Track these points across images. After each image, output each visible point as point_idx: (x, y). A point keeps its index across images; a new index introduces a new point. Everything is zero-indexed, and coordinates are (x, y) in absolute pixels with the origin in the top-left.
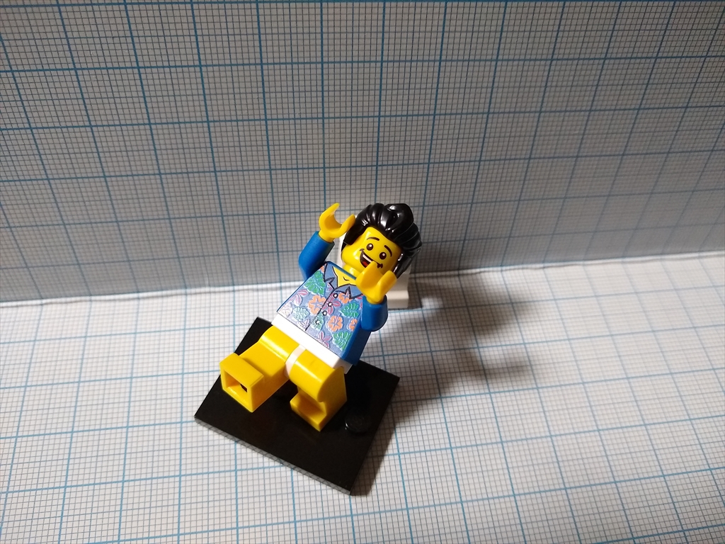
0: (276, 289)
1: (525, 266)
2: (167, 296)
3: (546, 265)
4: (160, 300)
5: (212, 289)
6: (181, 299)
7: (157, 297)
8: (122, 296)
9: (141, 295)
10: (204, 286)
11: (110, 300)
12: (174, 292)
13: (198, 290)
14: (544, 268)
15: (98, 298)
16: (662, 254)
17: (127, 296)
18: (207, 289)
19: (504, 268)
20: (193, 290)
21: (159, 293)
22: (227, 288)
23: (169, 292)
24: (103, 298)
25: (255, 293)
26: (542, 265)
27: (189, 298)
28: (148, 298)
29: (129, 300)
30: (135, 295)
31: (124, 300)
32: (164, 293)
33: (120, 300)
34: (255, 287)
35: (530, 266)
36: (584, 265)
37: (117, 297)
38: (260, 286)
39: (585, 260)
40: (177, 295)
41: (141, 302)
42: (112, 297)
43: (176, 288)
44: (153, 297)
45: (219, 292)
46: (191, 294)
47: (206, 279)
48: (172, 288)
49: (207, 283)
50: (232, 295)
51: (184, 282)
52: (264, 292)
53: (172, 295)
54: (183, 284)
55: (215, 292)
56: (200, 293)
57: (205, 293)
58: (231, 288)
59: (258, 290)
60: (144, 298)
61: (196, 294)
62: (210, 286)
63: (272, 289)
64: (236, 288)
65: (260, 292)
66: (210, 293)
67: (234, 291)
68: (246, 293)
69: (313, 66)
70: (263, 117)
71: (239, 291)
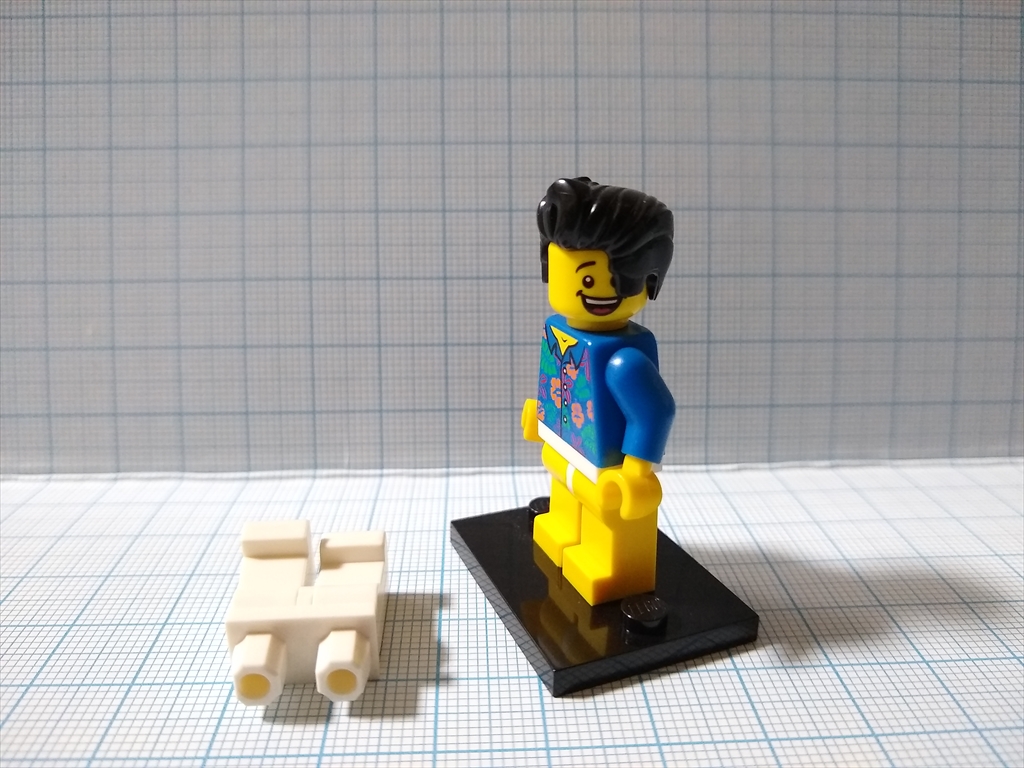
0: (441, 475)
1: (804, 463)
2: (288, 478)
3: (836, 462)
4: (276, 482)
5: (352, 472)
6: (305, 483)
7: (274, 478)
8: (225, 475)
9: (252, 474)
10: (341, 466)
11: (208, 479)
12: (298, 472)
13: (332, 472)
14: (835, 466)
15: (193, 475)
17: (232, 475)
19: (774, 465)
20: (325, 472)
21: (278, 473)
22: (372, 472)
23: (292, 473)
24: (200, 475)
25: (411, 480)
26: (830, 463)
27: (318, 481)
28: (260, 479)
29: (234, 479)
30: (244, 474)
31: (228, 480)
32: (285, 473)
33: (221, 480)
34: (412, 471)
35: (810, 463)
37: (219, 475)
38: (419, 471)
39: (891, 458)
40: (301, 477)
41: (250, 483)
42: (212, 475)
43: (302, 467)
44: (268, 478)
45: (361, 476)
46: (321, 477)
47: (346, 454)
48: (296, 467)
49: (346, 461)
50: (377, 480)
51: (315, 458)
52: (424, 480)
53: (294, 477)
54: (312, 461)
55: (355, 476)
56: (334, 476)
57: (341, 476)
58: (378, 472)
59: (415, 476)
60: (255, 479)
61: (328, 477)
62: (349, 467)
63: (435, 476)
64: (385, 471)
65: (418, 480)
66: (348, 476)
67: (381, 476)
68: (398, 479)
69: (500, 146)
70: (440, 208)
71: (389, 475)
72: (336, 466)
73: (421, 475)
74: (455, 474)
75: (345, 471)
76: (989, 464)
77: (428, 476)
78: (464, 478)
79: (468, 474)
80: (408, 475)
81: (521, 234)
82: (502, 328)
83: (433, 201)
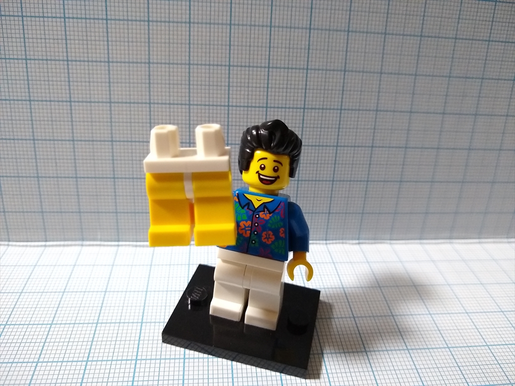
1: (344, 241)
2: (68, 245)
3: (361, 241)
4: (62, 248)
5: (103, 243)
6: (78, 249)
7: (60, 246)
8: (33, 244)
9: (48, 243)
10: (97, 240)
11: (23, 246)
12: (73, 243)
13: (92, 243)
14: (359, 243)
15: (14, 243)
16: (451, 238)
17: (36, 243)
18: (98, 243)
19: (328, 242)
20: (88, 243)
21: (62, 243)
22: (113, 243)
23: (70, 243)
24: (18, 243)
26: (357, 241)
27: (84, 248)
28: (53, 246)
29: (38, 246)
30: (43, 243)
31: (34, 246)
32: (66, 243)
33: (31, 246)
34: (135, 243)
35: (348, 241)
36: (391, 244)
37: (29, 243)
38: (138, 243)
39: (391, 240)
40: (75, 245)
41: (47, 248)
42: (25, 243)
43: (76, 240)
44: (56, 246)
45: (108, 245)
46: (86, 245)
48: (72, 240)
49: (99, 237)
50: (116, 248)
51: (82, 235)
52: (142, 249)
53: (71, 245)
54: (81, 237)
55: (104, 245)
56: (93, 245)
57: (97, 245)
58: (116, 243)
59: (136, 246)
60: (49, 246)
61: (90, 245)
62: (101, 240)
64: (121, 243)
65: (138, 248)
66: (100, 245)
67: (119, 245)
68: (127, 248)
69: (183, 66)
70: (148, 101)
71: (122, 245)
72: (94, 240)
73: (140, 246)
76: (441, 243)
80: (133, 246)
83: (144, 97)
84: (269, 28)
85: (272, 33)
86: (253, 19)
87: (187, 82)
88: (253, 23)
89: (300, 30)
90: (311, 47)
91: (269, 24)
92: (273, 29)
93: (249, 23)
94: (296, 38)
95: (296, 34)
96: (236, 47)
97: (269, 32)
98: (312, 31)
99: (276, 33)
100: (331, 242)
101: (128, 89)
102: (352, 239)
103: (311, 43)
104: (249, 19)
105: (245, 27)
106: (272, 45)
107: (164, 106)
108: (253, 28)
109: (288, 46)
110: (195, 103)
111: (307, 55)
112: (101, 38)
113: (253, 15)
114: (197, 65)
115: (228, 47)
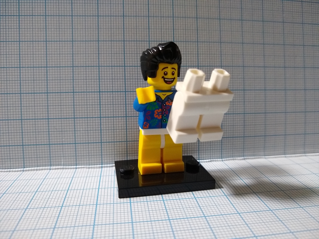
0: (99, 168)
1: (234, 158)
2: (40, 170)
3: (245, 157)
4: (35, 172)
6: (47, 172)
7: (34, 170)
9: (25, 169)
10: (61, 165)
11: (7, 171)
12: (43, 168)
13: (57, 167)
15: (1, 170)
17: (17, 170)
19: (223, 159)
20: (54, 167)
22: (72, 167)
23: (41, 168)
25: (88, 169)
26: (243, 158)
27: (51, 171)
28: (29, 170)
30: (22, 169)
31: (15, 171)
32: (38, 168)
33: (13, 171)
34: (88, 166)
35: (237, 158)
36: (265, 158)
37: (11, 170)
39: (265, 156)
40: (45, 169)
41: (24, 172)
42: (9, 170)
43: (45, 166)
44: (31, 170)
45: (68, 168)
46: (53, 169)
47: (62, 160)
48: (43, 166)
49: (62, 163)
50: (74, 170)
52: (93, 169)
53: (42, 170)
54: (49, 163)
55: (66, 168)
56: (58, 169)
57: (61, 169)
58: (75, 167)
59: (89, 168)
60: (26, 171)
61: (55, 169)
62: (63, 165)
63: (97, 168)
64: (78, 167)
66: (63, 168)
67: (76, 168)
68: (82, 169)
69: (120, 42)
70: (98, 65)
71: (79, 168)
72: (58, 165)
73: (92, 168)
74: (105, 167)
75: (62, 167)
76: (298, 156)
77: (94, 168)
78: (108, 168)
79: (110, 167)
80: (86, 168)
81: (129, 75)
82: (122, 110)
83: (95, 63)
84: (172, 18)
85: (174, 21)
86: (162, 13)
87: (123, 52)
88: (162, 15)
89: (191, 19)
90: (199, 29)
91: (172, 16)
92: (174, 18)
93: (160, 15)
94: (189, 24)
95: (189, 21)
96: (153, 30)
97: (172, 21)
98: (198, 19)
99: (177, 21)
100: (225, 159)
101: (85, 58)
102: (239, 156)
103: (198, 26)
104: (160, 13)
105: (157, 18)
106: (175, 28)
107: (108, 68)
108: (162, 18)
109: (184, 28)
110: (128, 65)
111: (196, 33)
112: (68, 27)
113: (162, 11)
114: (129, 41)
115: (148, 30)
